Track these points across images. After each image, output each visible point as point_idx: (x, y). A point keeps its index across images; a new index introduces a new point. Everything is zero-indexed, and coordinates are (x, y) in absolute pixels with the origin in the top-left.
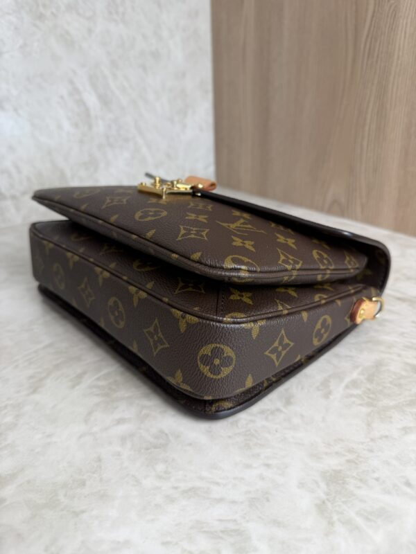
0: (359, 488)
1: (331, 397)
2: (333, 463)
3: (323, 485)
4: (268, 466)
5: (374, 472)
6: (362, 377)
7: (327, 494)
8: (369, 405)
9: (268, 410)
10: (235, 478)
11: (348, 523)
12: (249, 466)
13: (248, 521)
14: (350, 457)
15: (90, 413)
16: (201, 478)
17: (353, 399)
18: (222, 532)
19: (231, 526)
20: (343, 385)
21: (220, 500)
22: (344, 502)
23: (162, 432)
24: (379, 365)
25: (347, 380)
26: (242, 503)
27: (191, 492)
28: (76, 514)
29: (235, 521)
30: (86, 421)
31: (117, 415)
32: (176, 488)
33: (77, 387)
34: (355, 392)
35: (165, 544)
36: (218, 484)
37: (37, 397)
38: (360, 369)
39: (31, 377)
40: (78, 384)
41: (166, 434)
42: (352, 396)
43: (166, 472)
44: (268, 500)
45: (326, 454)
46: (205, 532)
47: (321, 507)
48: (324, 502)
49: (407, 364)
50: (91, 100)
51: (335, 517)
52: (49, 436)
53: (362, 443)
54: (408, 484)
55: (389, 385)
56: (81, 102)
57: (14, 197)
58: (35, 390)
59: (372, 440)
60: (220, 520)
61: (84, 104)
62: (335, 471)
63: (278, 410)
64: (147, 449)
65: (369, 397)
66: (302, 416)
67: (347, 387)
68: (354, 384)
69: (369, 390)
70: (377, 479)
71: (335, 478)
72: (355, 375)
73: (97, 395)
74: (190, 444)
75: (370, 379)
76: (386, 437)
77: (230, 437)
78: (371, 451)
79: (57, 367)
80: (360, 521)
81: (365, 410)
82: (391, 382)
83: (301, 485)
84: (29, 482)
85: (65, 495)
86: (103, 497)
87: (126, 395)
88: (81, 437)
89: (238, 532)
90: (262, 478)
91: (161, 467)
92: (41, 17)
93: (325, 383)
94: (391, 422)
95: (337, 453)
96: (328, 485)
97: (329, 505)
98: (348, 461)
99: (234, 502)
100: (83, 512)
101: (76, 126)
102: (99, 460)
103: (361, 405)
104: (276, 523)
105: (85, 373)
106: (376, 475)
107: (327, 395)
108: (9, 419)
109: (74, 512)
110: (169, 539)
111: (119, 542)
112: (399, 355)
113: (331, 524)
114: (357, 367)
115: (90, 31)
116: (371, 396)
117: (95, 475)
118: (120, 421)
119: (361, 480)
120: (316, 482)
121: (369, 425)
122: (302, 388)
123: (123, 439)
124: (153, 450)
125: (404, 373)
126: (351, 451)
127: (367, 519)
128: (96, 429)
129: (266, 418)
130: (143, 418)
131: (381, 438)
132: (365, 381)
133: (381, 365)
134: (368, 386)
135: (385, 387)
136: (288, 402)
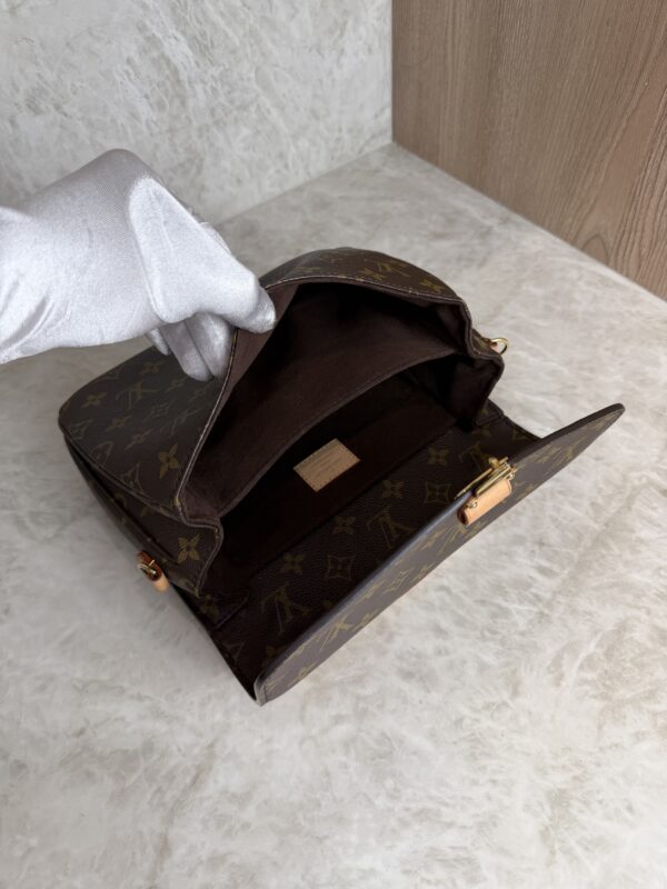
0: (582, 812)
1: (564, 684)
2: (558, 780)
3: (547, 808)
4: (494, 782)
5: (598, 792)
6: (599, 651)
7: (551, 819)
8: (605, 697)
9: (493, 704)
10: (463, 798)
11: (567, 852)
12: (475, 783)
13: (477, 849)
14: (578, 772)
15: (303, 707)
16: (431, 798)
17: (587, 688)
18: (455, 860)
19: (463, 854)
20: (578, 663)
21: (450, 825)
22: (567, 829)
23: (383, 734)
24: (621, 629)
25: (582, 655)
26: (471, 828)
27: (422, 815)
28: (320, 840)
29: (466, 848)
30: (302, 719)
32: (407, 810)
34: (591, 676)
35: (406, 872)
36: (447, 805)
38: (600, 635)
41: (389, 739)
42: (586, 681)
43: (396, 790)
44: (495, 825)
45: (553, 767)
46: (440, 860)
47: (544, 835)
48: (547, 829)
49: (656, 628)
51: (557, 847)
52: (269, 741)
53: (591, 753)
54: (630, 809)
55: (629, 665)
59: (601, 749)
60: (453, 848)
61: (168, 62)
62: (560, 790)
63: (505, 704)
64: (373, 759)
65: (604, 685)
66: (530, 713)
67: (581, 667)
68: (589, 663)
69: (606, 672)
70: (601, 802)
71: (559, 799)
72: (591, 648)
74: (415, 753)
75: (609, 655)
76: (616, 745)
77: (455, 743)
78: (599, 765)
80: (579, 851)
81: (598, 704)
82: (632, 660)
83: (527, 807)
84: (266, 802)
85: (305, 819)
86: (341, 820)
88: (302, 742)
89: (470, 861)
90: (489, 798)
91: (389, 783)
93: (557, 662)
94: (624, 724)
95: (564, 767)
96: (552, 808)
97: (552, 832)
98: (575, 778)
99: (464, 827)
100: (326, 837)
102: (327, 774)
103: (595, 697)
104: (503, 851)
106: (600, 797)
107: (558, 681)
108: (219, 717)
109: (317, 838)
110: (408, 867)
111: (364, 871)
112: (649, 612)
113: (553, 853)
114: (596, 633)
116: (608, 683)
117: (328, 794)
118: (338, 719)
119: (585, 803)
120: (541, 804)
121: (600, 727)
122: (531, 670)
123: (347, 744)
124: (378, 760)
125: (649, 645)
126: (578, 764)
127: (587, 849)
128: (314, 731)
129: (492, 716)
130: (361, 715)
131: (610, 748)
132: (602, 658)
133: (625, 630)
134: (606, 666)
135: (624, 669)
136: (515, 693)
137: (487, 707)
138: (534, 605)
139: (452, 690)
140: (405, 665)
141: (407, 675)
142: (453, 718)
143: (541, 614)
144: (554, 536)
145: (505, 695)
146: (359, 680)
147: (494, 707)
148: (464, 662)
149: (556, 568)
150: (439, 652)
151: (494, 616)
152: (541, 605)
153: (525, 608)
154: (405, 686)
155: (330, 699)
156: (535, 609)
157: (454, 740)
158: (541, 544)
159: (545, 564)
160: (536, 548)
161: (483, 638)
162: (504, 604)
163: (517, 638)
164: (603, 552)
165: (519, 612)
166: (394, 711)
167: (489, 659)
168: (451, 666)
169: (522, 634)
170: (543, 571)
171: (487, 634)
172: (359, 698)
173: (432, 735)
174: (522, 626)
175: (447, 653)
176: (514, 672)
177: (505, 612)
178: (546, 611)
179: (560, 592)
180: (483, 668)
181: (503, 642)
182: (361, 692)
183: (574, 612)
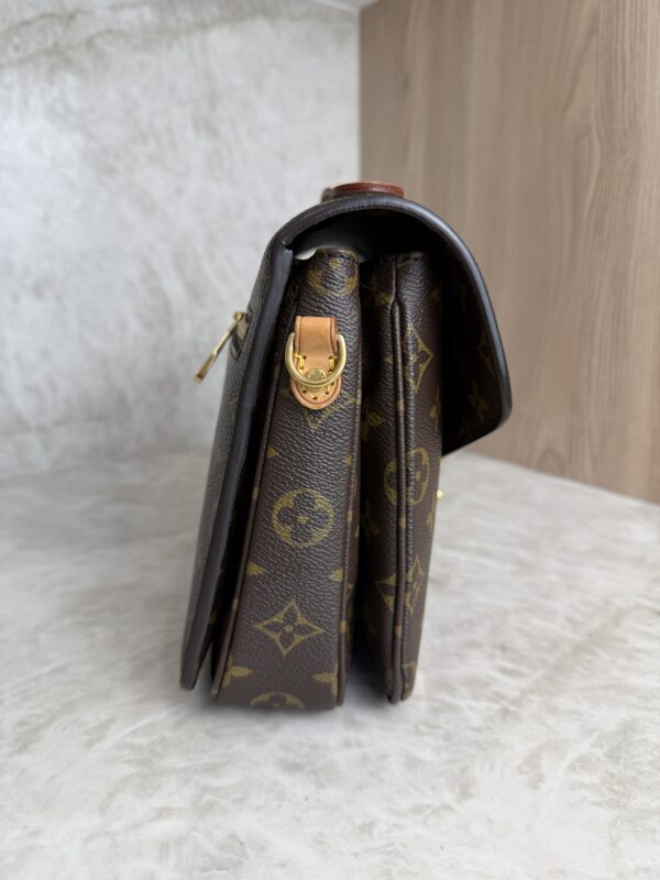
1: (543, 787)
6: (599, 752)
8: (614, 804)
9: (429, 806)
15: (112, 795)
17: (583, 792)
20: (565, 764)
23: (233, 837)
24: (628, 729)
25: (571, 756)
30: (103, 809)
31: (158, 802)
33: (97, 745)
34: (586, 779)
37: (25, 759)
38: (595, 736)
39: (22, 723)
40: (98, 740)
41: (242, 843)
42: (581, 785)
50: (174, 288)
52: (34, 834)
55: (648, 769)
56: (158, 291)
57: (41, 429)
58: (23, 746)
59: (621, 875)
61: (163, 294)
63: (446, 807)
64: (206, 870)
65: (611, 790)
66: (489, 820)
67: (572, 768)
68: (584, 763)
69: (612, 776)
72: (585, 747)
73: (130, 762)
74: (283, 865)
75: (613, 756)
76: (647, 870)
77: (355, 854)
79: (69, 707)
81: (606, 814)
87: (179, 765)
88: (90, 839)
92: (110, 171)
93: (532, 761)
94: (655, 841)
101: (148, 325)
103: (598, 804)
105: (113, 720)
107: (536, 783)
114: (590, 732)
115: (179, 192)
116: (616, 788)
118: (162, 813)
121: (613, 844)
122: (492, 768)
123: (164, 848)
124: (215, 871)
128: (117, 826)
129: (425, 822)
130: (203, 809)
131: (637, 873)
132: (604, 759)
133: (633, 730)
134: (611, 768)
135: (641, 773)
136: (465, 794)
137: (417, 810)
138: (494, 701)
139: (361, 787)
140: (291, 756)
141: (293, 768)
142: (359, 822)
143: (505, 712)
144: (520, 643)
145: (449, 797)
146: (213, 769)
147: (429, 811)
148: (384, 756)
149: (524, 669)
150: (348, 745)
151: (435, 711)
152: (505, 704)
153: (482, 705)
154: (286, 780)
155: (159, 787)
156: (496, 706)
157: (356, 850)
158: (503, 648)
159: (508, 665)
160: (498, 653)
161: (418, 732)
162: (451, 700)
163: (470, 734)
164: (589, 657)
165: (470, 708)
166: (259, 808)
167: (426, 755)
168: (364, 760)
169: (478, 730)
170: (505, 671)
171: (423, 728)
172: (206, 789)
173: (319, 842)
174: (476, 720)
175: (359, 745)
176: (463, 770)
177: (452, 708)
178: (512, 708)
179: (531, 691)
180: (413, 763)
181: (447, 737)
182: (211, 781)
183: (554, 711)
